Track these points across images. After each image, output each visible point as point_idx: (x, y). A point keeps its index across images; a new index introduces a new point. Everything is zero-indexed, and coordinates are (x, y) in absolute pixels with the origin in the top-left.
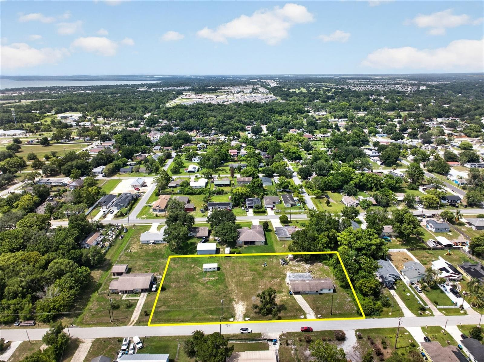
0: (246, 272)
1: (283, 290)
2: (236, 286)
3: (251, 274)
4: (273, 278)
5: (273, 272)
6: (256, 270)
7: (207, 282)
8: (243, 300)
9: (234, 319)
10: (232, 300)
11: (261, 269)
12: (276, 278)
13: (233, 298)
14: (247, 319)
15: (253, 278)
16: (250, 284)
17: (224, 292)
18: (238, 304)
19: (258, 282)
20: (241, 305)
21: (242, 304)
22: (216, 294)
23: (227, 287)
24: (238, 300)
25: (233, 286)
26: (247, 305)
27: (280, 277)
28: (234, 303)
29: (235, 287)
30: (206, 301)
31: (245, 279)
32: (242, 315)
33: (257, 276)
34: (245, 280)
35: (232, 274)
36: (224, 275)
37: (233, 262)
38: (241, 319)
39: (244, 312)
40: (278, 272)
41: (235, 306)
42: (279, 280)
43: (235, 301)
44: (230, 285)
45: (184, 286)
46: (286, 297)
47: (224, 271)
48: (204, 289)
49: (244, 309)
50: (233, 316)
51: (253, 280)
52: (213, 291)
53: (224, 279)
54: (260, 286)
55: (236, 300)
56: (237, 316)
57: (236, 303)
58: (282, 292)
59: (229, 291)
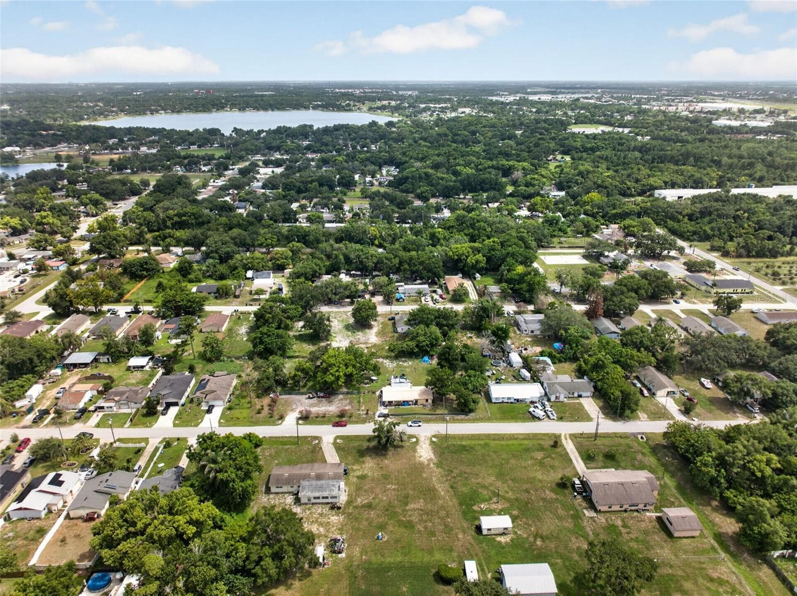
0: (421, 521)
1: (355, 480)
2: (436, 490)
3: (409, 516)
4: (369, 506)
5: (367, 520)
6: (401, 524)
7: (491, 499)
8: (421, 464)
9: (431, 439)
10: (439, 465)
11: (391, 528)
12: (363, 506)
13: (438, 467)
14: (414, 440)
15: (407, 504)
16: (411, 492)
17: (454, 477)
18: (429, 458)
19: (398, 496)
20: (424, 457)
21: (422, 459)
22: (466, 475)
23: (452, 487)
24: (429, 465)
25: (442, 489)
26: (414, 456)
27: (356, 507)
28: (435, 460)
29: (437, 487)
30: (480, 465)
31: (420, 504)
32: (421, 443)
33: (400, 511)
34: (422, 501)
35: (448, 516)
36: (464, 514)
37: (451, 550)
38: (422, 439)
39: (418, 447)
40: (356, 519)
41: (433, 456)
42: (359, 500)
43: (434, 464)
44: (448, 491)
45: (527, 491)
46: (355, 467)
47: (465, 525)
48: (491, 484)
49: (419, 451)
50: (432, 442)
51: (405, 500)
52: (473, 480)
53: (461, 504)
54: (394, 489)
55: (432, 465)
56: (428, 442)
57: (431, 460)
58: (358, 477)
59: (447, 480)
